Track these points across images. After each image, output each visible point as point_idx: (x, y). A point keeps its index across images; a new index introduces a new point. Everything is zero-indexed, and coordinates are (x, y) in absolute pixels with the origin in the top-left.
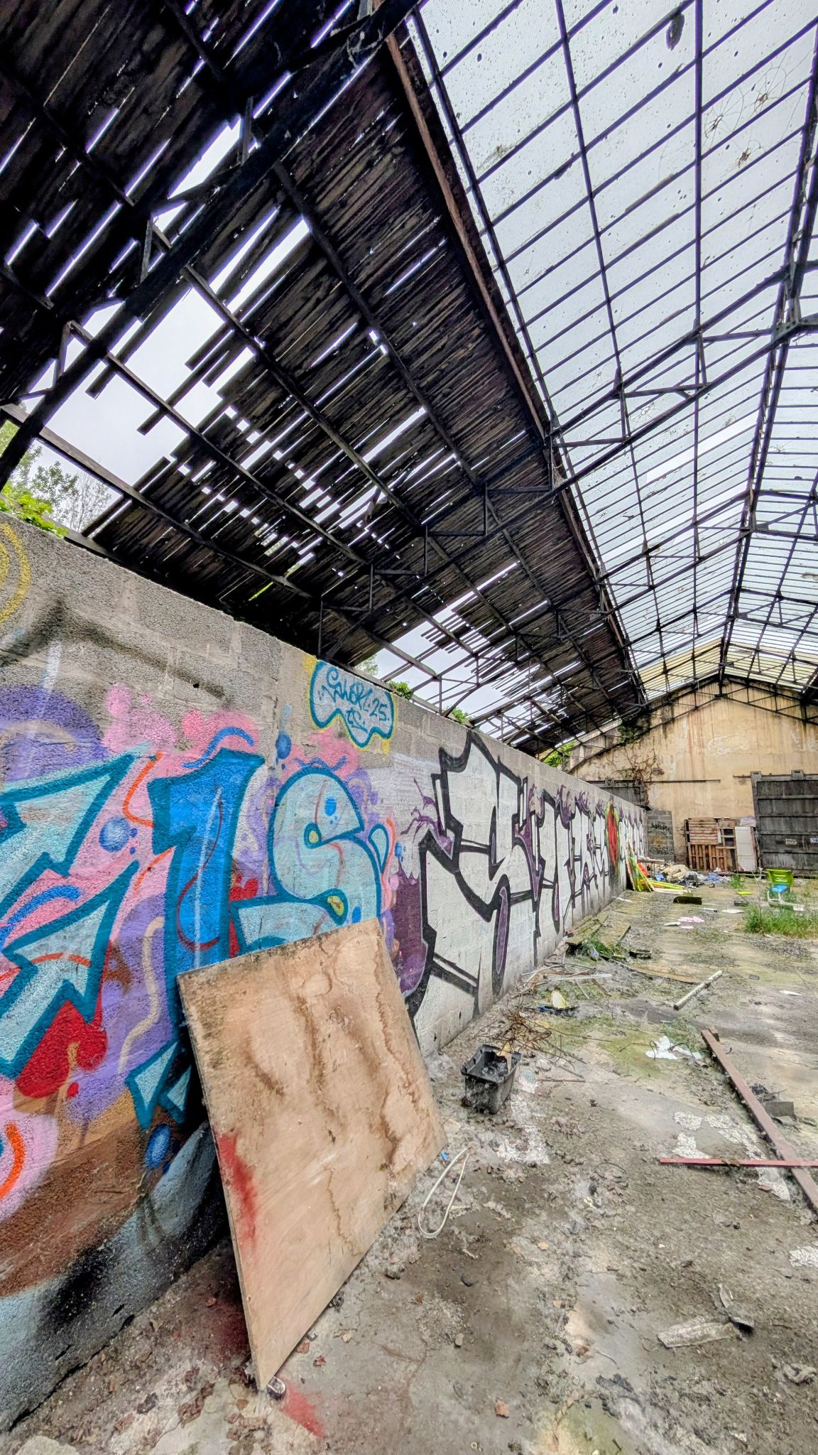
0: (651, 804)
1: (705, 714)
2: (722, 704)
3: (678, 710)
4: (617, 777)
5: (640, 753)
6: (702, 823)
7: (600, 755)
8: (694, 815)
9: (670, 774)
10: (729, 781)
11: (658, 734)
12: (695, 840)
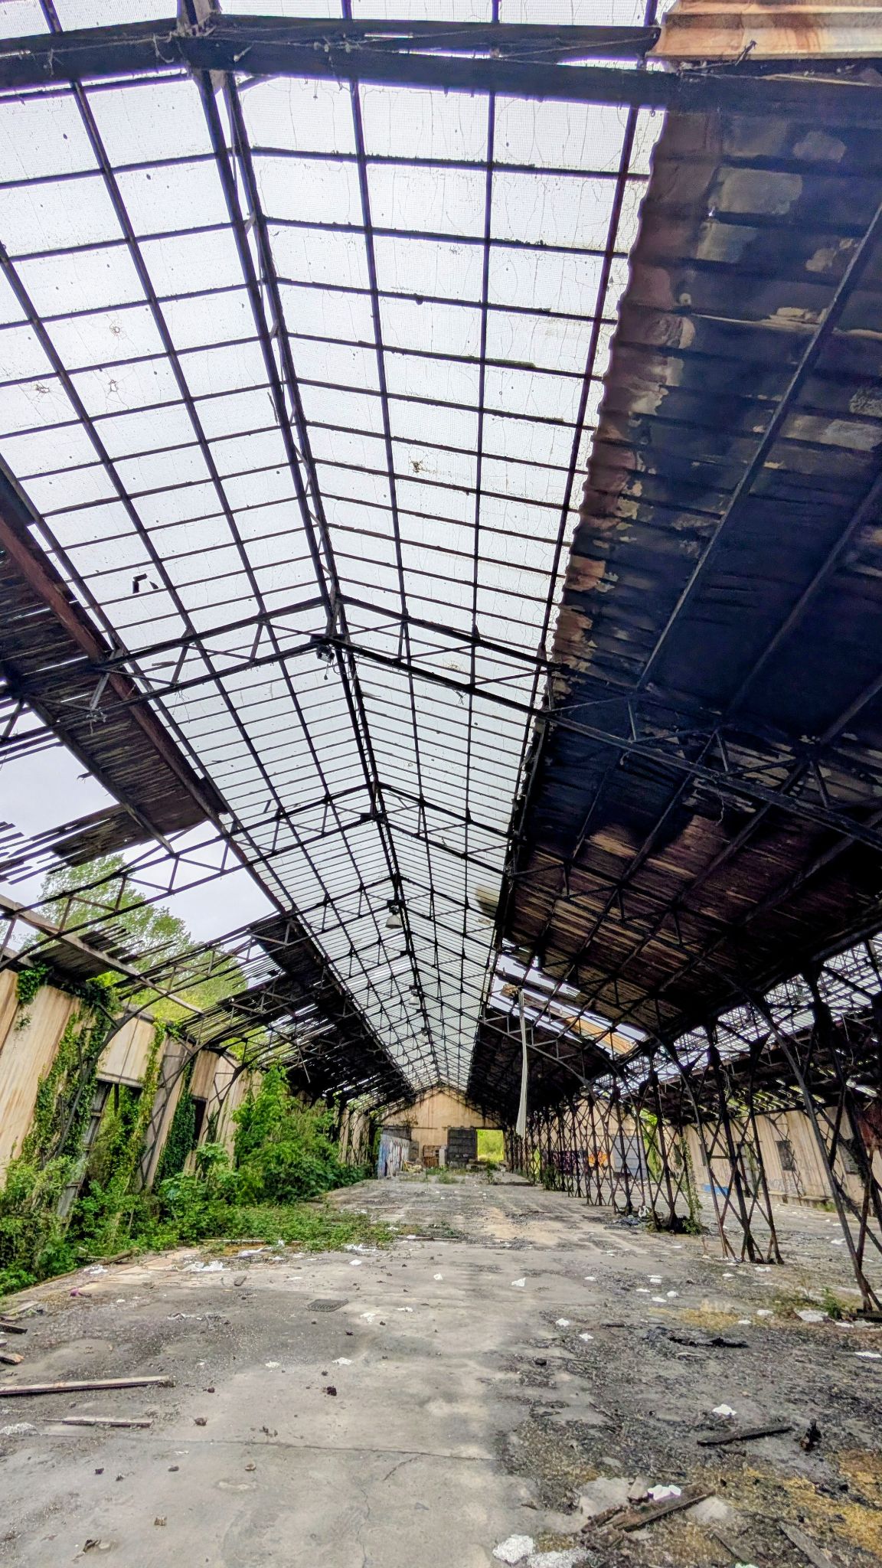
0: (413, 1138)
1: (435, 1098)
2: (441, 1095)
3: (426, 1096)
4: (401, 1124)
5: (410, 1114)
6: (429, 1147)
7: (395, 1113)
8: (428, 1144)
9: (420, 1125)
10: (440, 1129)
11: (417, 1105)
12: (426, 1155)
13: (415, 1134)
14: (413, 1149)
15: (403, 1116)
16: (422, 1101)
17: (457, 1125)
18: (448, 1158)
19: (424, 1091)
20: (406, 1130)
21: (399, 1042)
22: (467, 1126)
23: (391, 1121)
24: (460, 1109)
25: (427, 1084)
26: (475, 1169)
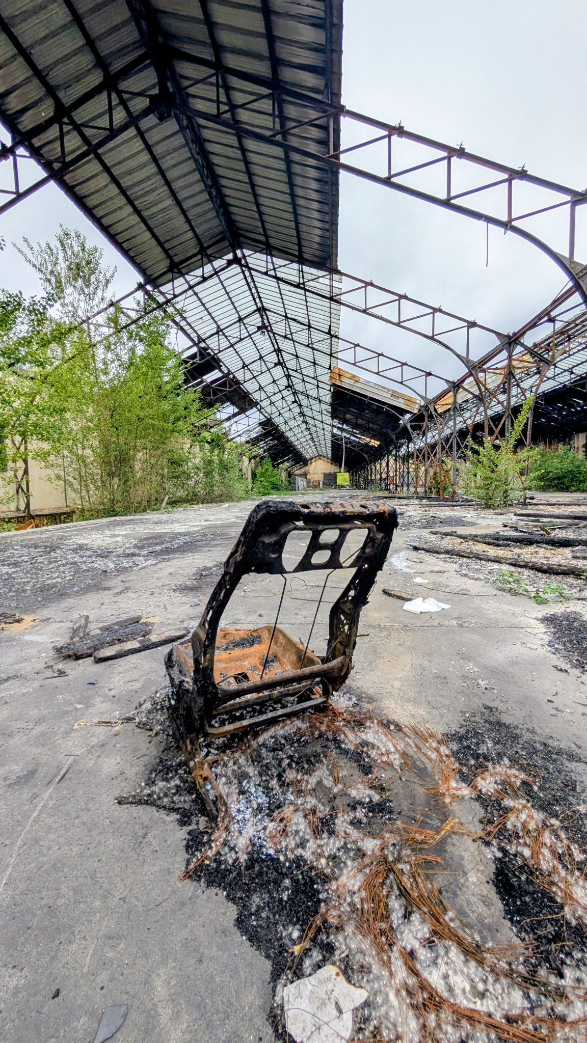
1: (317, 462)
2: (320, 460)
3: (313, 461)
4: (302, 473)
5: (306, 468)
7: (299, 469)
8: (315, 480)
9: (311, 473)
10: (320, 474)
11: (309, 465)
12: (314, 484)
13: (309, 477)
14: (308, 482)
15: (303, 470)
16: (311, 463)
17: (327, 472)
18: (324, 484)
19: (312, 459)
20: (305, 475)
21: (291, 429)
22: (332, 472)
23: (297, 472)
24: (329, 465)
25: (312, 455)
26: (335, 488)
